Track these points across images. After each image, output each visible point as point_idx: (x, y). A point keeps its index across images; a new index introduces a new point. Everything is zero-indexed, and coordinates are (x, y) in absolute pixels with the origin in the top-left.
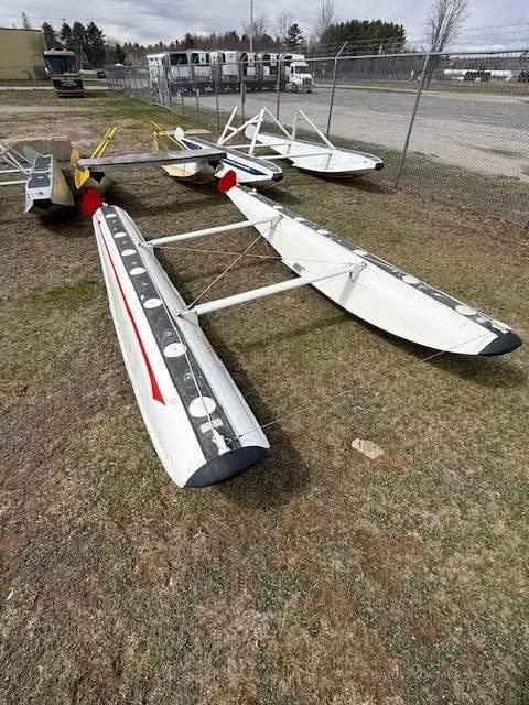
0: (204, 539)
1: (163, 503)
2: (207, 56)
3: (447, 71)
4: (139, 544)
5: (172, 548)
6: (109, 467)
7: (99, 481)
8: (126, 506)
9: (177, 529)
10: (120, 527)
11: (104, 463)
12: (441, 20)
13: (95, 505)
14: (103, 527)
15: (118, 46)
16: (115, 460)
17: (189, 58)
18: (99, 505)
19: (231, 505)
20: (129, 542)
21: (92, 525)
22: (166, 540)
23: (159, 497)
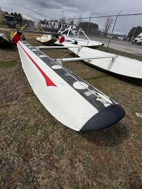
0: (82, 167)
1: (51, 144)
2: (51, 23)
3: (108, 36)
4: (38, 173)
5: (62, 175)
6: (18, 124)
7: (13, 132)
8: (29, 146)
9: (62, 161)
10: (25, 160)
11: (15, 123)
12: (108, 23)
13: (9, 146)
14: (13, 161)
15: (26, 20)
16: (22, 121)
17: (46, 23)
18: (11, 146)
19: (91, 144)
20: (31, 171)
21: (6, 160)
22: (57, 169)
23: (48, 141)
